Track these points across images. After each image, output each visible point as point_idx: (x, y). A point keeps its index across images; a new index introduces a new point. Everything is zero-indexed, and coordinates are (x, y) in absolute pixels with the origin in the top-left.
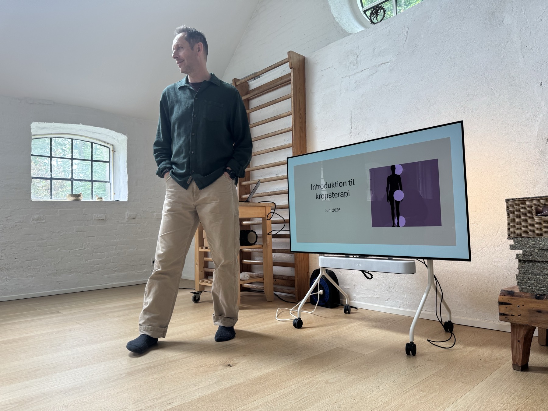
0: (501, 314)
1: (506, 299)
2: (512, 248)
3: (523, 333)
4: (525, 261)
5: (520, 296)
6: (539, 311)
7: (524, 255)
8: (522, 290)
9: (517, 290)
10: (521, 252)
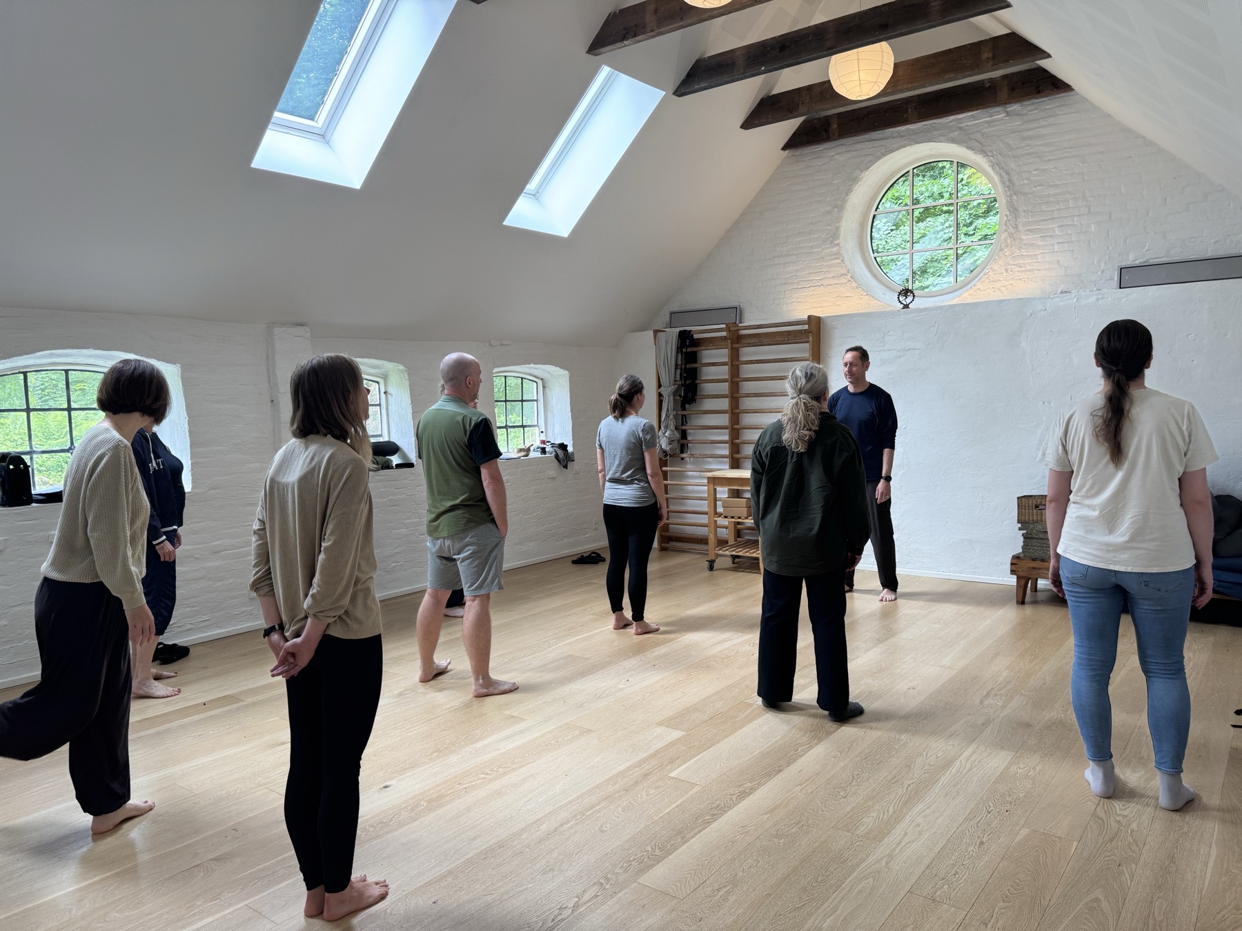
0: (1011, 571)
1: (1015, 561)
2: (1020, 529)
3: (1023, 581)
4: (1027, 538)
5: (1024, 559)
6: (1034, 568)
7: (1027, 533)
8: (1024, 556)
9: (1022, 556)
10: (1025, 532)
